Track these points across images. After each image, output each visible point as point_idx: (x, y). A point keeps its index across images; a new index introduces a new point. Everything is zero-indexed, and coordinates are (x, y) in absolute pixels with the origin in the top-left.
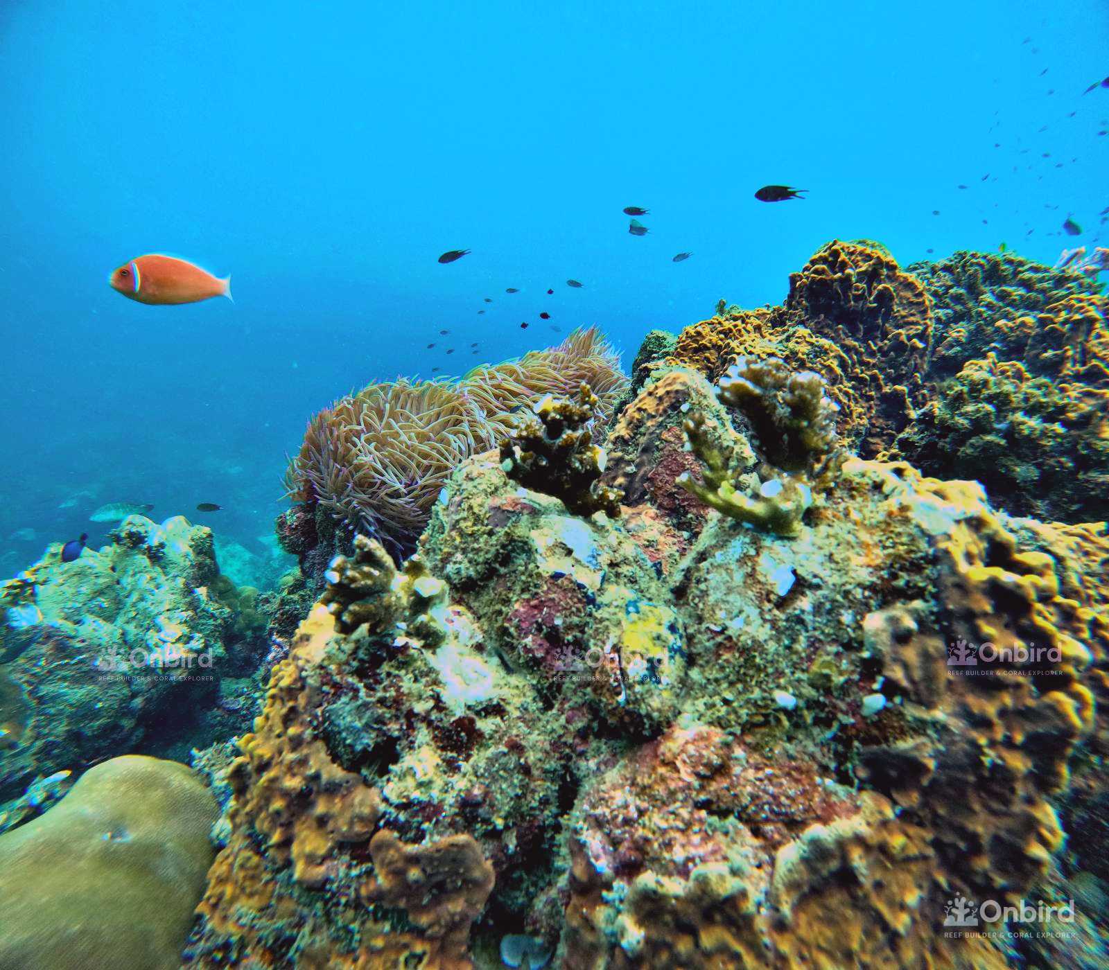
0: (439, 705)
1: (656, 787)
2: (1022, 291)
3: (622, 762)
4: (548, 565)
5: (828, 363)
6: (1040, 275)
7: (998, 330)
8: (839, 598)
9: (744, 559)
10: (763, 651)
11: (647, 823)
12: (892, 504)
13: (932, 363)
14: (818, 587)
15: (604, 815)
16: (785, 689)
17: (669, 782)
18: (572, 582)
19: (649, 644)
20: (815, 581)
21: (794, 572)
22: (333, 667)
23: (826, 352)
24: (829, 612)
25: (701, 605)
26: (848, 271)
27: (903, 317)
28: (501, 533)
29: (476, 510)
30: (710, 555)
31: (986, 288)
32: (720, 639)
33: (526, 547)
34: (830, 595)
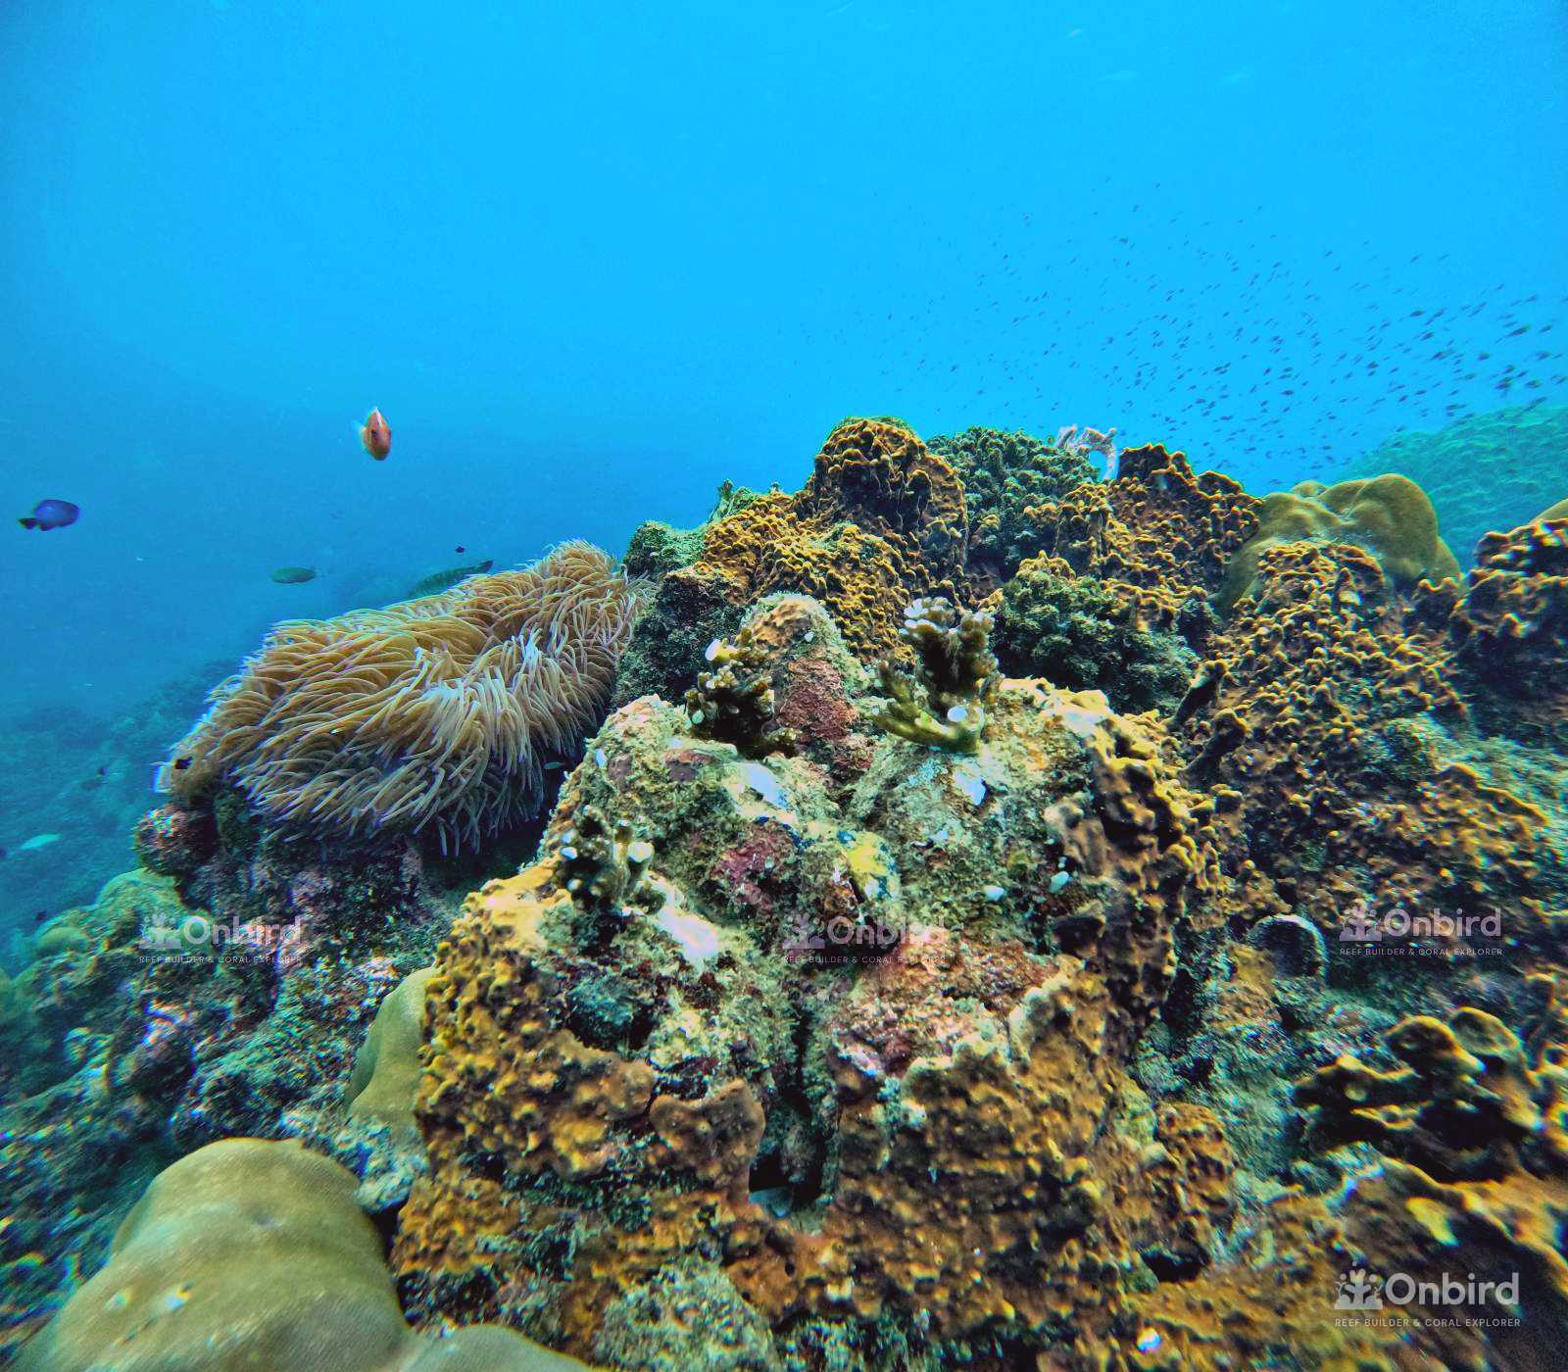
0: (684, 966)
1: (911, 987)
2: (1040, 475)
3: (861, 981)
4: (749, 811)
5: (882, 562)
6: (1050, 458)
7: (1027, 517)
8: (1024, 799)
9: (937, 780)
10: (969, 855)
11: (909, 1018)
12: (1046, 715)
14: (1005, 793)
15: (863, 1027)
16: (993, 883)
17: (921, 980)
18: (777, 824)
19: (873, 864)
20: (1003, 788)
21: (984, 783)
22: (561, 952)
23: (878, 551)
24: (1016, 813)
25: (902, 827)
26: (884, 457)
27: (939, 504)
28: (693, 787)
29: (651, 767)
30: (902, 780)
31: (1008, 471)
32: (929, 852)
33: (721, 798)
34: (1016, 797)
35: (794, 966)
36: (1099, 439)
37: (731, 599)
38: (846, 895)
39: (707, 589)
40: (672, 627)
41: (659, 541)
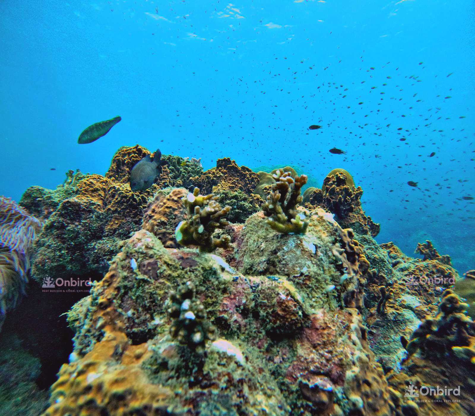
1: (330, 338)
2: (190, 168)
3: (299, 345)
9: (297, 246)
10: (319, 275)
11: (337, 354)
15: (317, 367)
16: (329, 284)
17: (332, 333)
20: (319, 245)
21: (314, 244)
24: (326, 254)
27: (162, 176)
28: (200, 269)
31: (179, 167)
34: (324, 248)
35: (262, 350)
37: (97, 210)
38: (291, 304)
39: (85, 206)
40: (68, 224)
41: (41, 193)
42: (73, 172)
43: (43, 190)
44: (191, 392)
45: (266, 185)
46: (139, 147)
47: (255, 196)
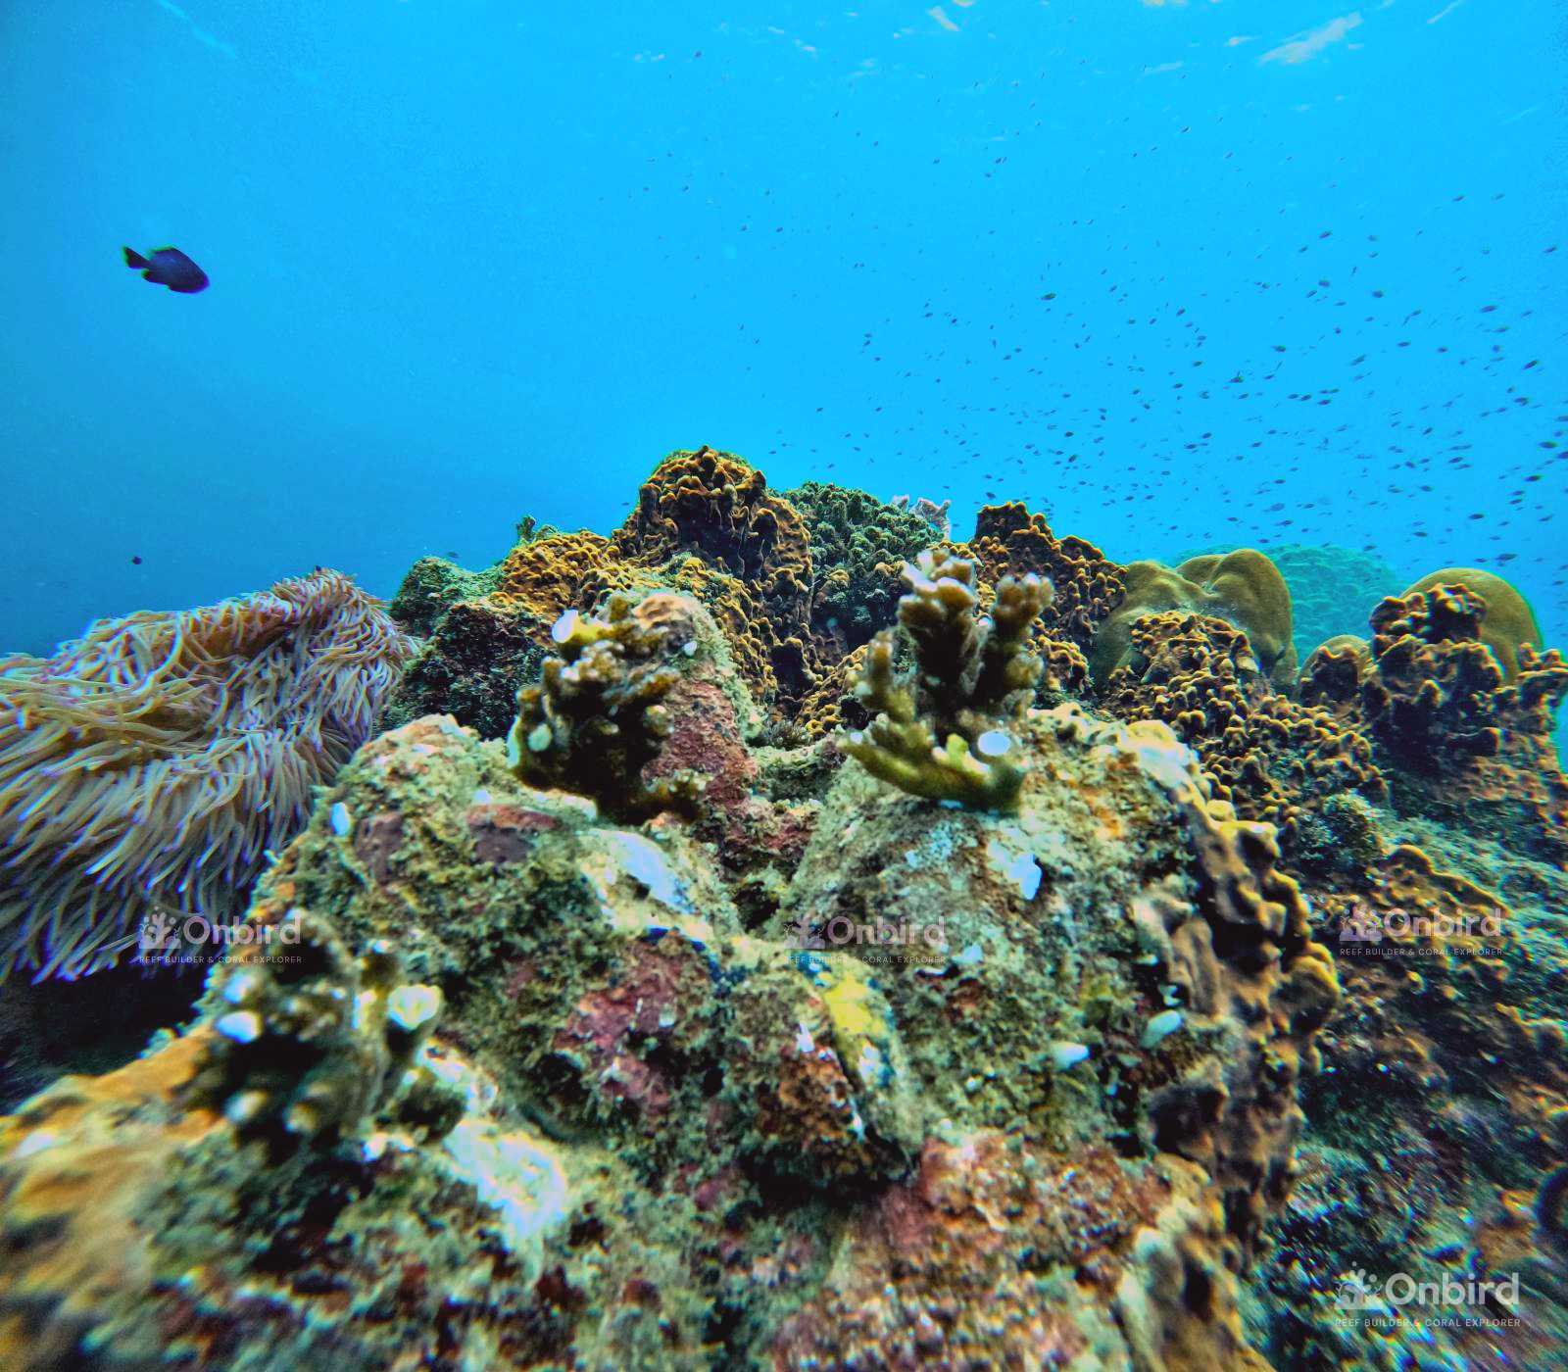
0: (505, 1266)
1: (962, 1262)
2: (888, 533)
3: (848, 1242)
4: (627, 919)
5: (730, 604)
6: (895, 517)
7: (879, 574)
8: (1102, 887)
9: (960, 857)
10: (1024, 989)
11: (969, 1335)
13: (814, 612)
14: (1069, 878)
16: (1066, 1038)
17: (979, 1244)
18: (681, 941)
19: (866, 1016)
20: (1066, 870)
21: (1037, 862)
23: (725, 589)
24: (1090, 910)
26: (728, 486)
27: (781, 552)
28: (523, 873)
29: (441, 835)
30: (890, 859)
31: (853, 527)
32: (949, 985)
33: (577, 894)
34: (1088, 885)
35: (709, 1216)
36: (934, 510)
37: (537, 640)
38: (827, 1076)
39: (506, 626)
40: (457, 673)
41: (440, 579)
42: (533, 523)
43: (448, 571)
44: (249, 1290)
45: (1145, 614)
46: (707, 454)
47: (1054, 648)
